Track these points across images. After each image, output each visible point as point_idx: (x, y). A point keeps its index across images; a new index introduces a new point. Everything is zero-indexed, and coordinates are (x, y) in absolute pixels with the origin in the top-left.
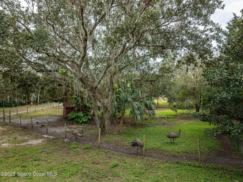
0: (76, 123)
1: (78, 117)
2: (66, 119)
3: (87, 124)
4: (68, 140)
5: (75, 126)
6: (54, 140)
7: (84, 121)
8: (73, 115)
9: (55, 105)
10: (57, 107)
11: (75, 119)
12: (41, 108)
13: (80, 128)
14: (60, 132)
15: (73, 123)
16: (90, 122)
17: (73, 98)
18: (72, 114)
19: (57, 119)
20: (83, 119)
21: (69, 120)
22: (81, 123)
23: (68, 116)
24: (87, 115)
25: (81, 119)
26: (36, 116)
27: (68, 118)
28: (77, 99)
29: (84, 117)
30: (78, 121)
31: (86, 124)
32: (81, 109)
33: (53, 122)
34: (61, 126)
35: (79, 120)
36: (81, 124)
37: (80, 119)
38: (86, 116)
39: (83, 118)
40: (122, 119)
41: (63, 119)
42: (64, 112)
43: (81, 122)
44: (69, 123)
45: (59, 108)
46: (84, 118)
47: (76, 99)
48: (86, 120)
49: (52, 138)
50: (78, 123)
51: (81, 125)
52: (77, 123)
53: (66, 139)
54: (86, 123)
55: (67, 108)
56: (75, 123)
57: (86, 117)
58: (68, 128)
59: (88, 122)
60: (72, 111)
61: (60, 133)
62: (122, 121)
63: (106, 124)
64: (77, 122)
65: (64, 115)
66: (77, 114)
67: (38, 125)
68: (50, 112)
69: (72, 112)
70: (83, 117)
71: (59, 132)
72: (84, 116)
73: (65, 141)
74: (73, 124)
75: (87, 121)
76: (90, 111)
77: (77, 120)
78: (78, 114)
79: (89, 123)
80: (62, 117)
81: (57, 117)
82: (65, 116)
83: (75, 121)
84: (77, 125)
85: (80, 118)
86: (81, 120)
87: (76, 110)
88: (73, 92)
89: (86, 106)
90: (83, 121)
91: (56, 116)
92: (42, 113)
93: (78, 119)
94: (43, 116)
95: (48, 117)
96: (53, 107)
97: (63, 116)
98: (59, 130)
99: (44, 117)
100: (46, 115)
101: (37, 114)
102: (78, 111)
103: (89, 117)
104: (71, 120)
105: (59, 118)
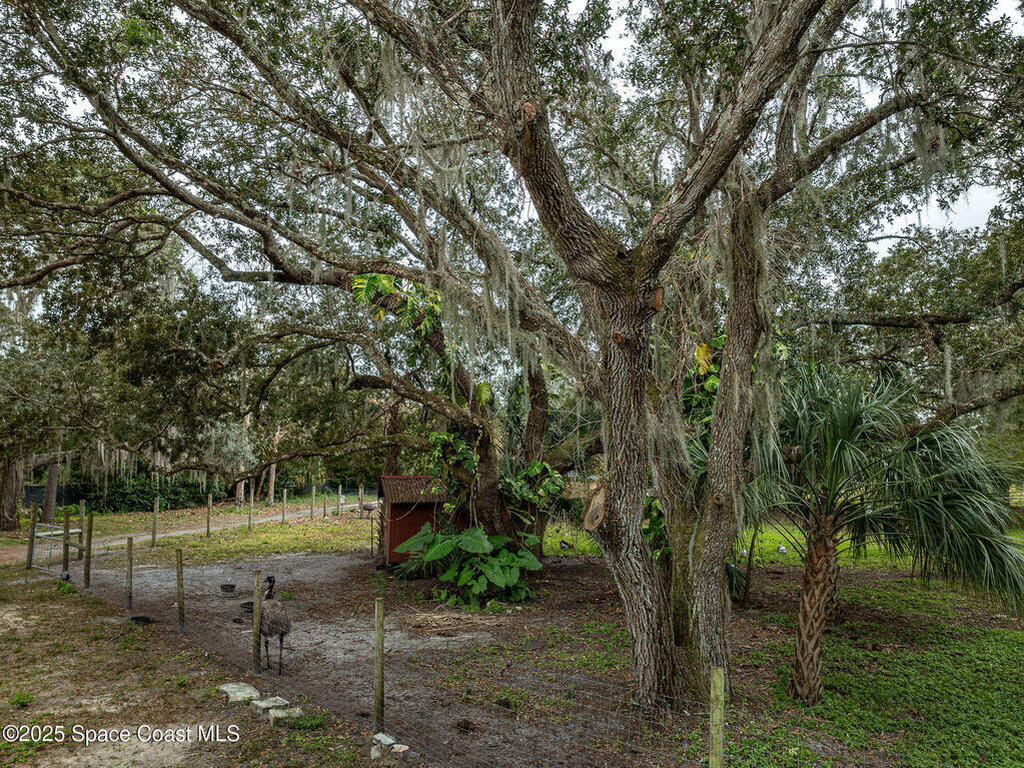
0: (448, 597)
1: (462, 558)
2: (391, 572)
3: (519, 602)
4: (399, 741)
5: (446, 615)
6: (284, 741)
7: (501, 581)
8: (429, 545)
9: (347, 503)
10: (352, 511)
11: (444, 572)
12: (279, 518)
13: (474, 628)
14: (350, 656)
15: (429, 597)
16: (533, 595)
17: (434, 446)
18: (429, 539)
19: (344, 569)
20: (489, 573)
21: (411, 577)
22: (482, 600)
23: (400, 549)
24: (513, 548)
25: (481, 573)
26: (243, 551)
27: (403, 565)
28: (454, 452)
29: (495, 562)
30: (460, 583)
31: (511, 603)
32: (479, 511)
33: (322, 584)
34: (357, 615)
35: (466, 577)
36: (483, 605)
37: (472, 573)
38: (505, 551)
39: (492, 566)
40: (820, 576)
41: (378, 569)
42: (381, 532)
43: (479, 587)
44: (408, 594)
45: (361, 518)
46: (497, 568)
47: (447, 447)
48: (513, 578)
49: (278, 721)
50: (461, 594)
51: (477, 608)
52: (458, 593)
53: (380, 736)
54: (506, 594)
55: (397, 508)
56: (443, 596)
57: (505, 557)
58: (401, 626)
59: (523, 595)
60: (428, 524)
61: (346, 665)
62: (822, 592)
63: (702, 617)
64: (453, 593)
65: (381, 546)
66: (454, 539)
67: (230, 603)
68: (315, 534)
69: (427, 528)
70: (491, 559)
71: (340, 655)
72: (495, 553)
73: (375, 753)
74: (429, 602)
75: (516, 588)
76: (529, 523)
77: (457, 579)
78: (461, 537)
79: (527, 599)
80: (371, 561)
81: (344, 561)
82: (387, 553)
83: (442, 585)
84: (456, 608)
85: (471, 566)
86: (482, 579)
87: (447, 516)
88: (430, 403)
89: (504, 497)
90: (490, 584)
91: (342, 553)
92: (275, 539)
93: (461, 569)
94: (277, 553)
95: (301, 555)
96: (335, 514)
97: (375, 552)
98: (345, 640)
99: (278, 557)
100: (294, 550)
101: (249, 541)
102: (462, 521)
103: (524, 562)
104: (418, 575)
105: (357, 562)
